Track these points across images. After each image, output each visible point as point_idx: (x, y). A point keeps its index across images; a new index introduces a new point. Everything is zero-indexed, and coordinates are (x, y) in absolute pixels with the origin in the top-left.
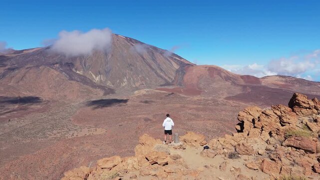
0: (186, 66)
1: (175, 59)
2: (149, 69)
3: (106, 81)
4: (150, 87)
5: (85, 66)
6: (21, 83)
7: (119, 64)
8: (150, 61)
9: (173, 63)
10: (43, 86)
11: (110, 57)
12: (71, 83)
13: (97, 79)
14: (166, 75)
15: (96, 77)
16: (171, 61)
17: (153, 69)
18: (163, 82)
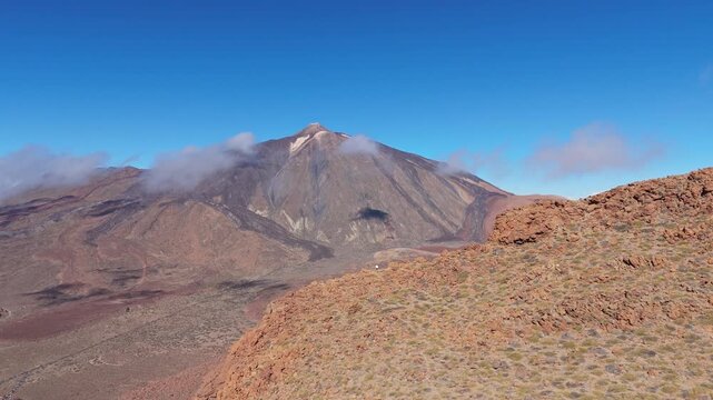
0: (490, 199)
1: (465, 182)
2: (406, 205)
3: (315, 229)
4: (408, 245)
5: (273, 199)
6: (149, 235)
7: (341, 196)
8: (408, 187)
9: (460, 190)
10: (189, 241)
11: (323, 181)
12: (244, 236)
13: (296, 227)
14: (444, 218)
15: (295, 221)
16: (456, 186)
17: (415, 205)
18: (437, 234)
